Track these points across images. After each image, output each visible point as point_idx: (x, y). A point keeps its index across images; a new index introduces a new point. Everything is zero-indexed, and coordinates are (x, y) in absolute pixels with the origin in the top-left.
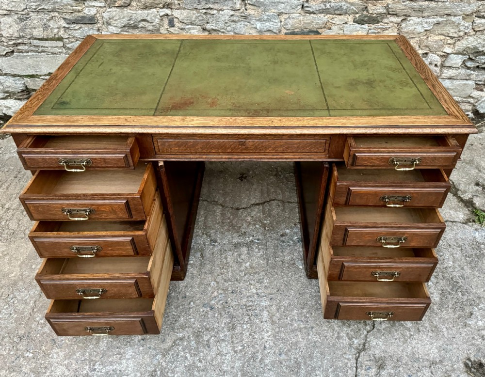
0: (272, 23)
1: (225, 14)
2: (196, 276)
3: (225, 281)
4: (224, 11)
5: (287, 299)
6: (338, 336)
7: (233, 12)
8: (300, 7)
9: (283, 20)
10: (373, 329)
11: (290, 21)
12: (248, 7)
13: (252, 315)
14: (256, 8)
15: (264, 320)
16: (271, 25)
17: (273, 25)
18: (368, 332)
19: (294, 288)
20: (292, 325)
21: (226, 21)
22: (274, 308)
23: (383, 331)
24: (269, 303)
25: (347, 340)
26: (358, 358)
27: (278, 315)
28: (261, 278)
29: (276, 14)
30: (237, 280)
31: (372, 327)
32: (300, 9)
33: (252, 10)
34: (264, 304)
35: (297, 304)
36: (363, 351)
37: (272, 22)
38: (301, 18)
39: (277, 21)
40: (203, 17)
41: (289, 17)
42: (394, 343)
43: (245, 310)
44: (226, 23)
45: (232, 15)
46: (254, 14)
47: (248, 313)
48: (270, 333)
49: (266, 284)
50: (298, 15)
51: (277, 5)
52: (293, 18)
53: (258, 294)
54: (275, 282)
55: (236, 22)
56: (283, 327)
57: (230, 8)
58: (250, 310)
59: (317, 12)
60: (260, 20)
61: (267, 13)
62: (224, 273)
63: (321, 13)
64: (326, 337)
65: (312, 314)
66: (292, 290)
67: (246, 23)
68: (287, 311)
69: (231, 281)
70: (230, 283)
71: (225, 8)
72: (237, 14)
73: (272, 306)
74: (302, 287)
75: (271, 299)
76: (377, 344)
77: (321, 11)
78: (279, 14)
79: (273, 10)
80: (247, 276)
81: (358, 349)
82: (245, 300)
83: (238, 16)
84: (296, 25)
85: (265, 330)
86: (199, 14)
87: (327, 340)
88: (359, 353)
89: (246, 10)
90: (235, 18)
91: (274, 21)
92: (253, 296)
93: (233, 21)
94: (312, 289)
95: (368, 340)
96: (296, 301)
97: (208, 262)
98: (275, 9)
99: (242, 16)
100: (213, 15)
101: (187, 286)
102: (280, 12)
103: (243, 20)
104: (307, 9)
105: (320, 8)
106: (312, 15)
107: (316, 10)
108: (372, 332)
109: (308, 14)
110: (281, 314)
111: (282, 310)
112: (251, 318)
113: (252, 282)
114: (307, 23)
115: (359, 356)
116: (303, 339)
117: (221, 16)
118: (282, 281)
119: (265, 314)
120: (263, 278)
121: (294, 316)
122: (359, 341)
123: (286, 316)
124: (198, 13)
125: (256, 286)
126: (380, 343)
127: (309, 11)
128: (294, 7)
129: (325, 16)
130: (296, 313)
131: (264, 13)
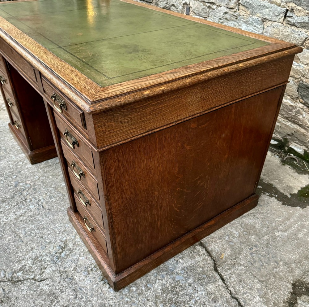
0: (255, 28)
1: (221, 11)
2: (39, 168)
3: (42, 182)
4: (221, 7)
5: (43, 217)
6: (20, 260)
7: (228, 9)
8: (282, 15)
9: (265, 27)
10: (38, 281)
11: (270, 29)
12: (241, 7)
13: (19, 206)
14: (246, 9)
15: (16, 213)
16: (253, 29)
17: (255, 29)
18: (33, 279)
19: (55, 217)
20: (19, 229)
21: (221, 17)
22: (31, 214)
23: (39, 290)
24: (33, 210)
25: (19, 267)
26: (2, 281)
27: (25, 218)
28: (56, 196)
29: (260, 19)
30: (46, 186)
31: (40, 280)
32: (283, 18)
33: (243, 11)
34: (31, 207)
35: (41, 225)
36: (12, 283)
37: (255, 26)
38: (281, 28)
39: (259, 26)
40: (206, 10)
41: (271, 25)
42: (29, 303)
43: (22, 201)
44: (220, 19)
45: (226, 13)
46: (243, 16)
47: (19, 203)
48: (7, 221)
49: (51, 201)
50: (280, 24)
51: (262, 10)
52: (273, 27)
53: (39, 201)
54: (56, 205)
55: (228, 20)
56: (15, 225)
57: (225, 6)
58: (23, 203)
59: (298, 25)
60: (246, 22)
61: (254, 17)
62: (49, 178)
63: (303, 27)
64: (17, 253)
65: (36, 236)
66: (53, 216)
67: (236, 23)
68: (32, 221)
69: (43, 184)
70: (42, 184)
71: (222, 4)
72: (230, 12)
73: (32, 212)
74: (59, 220)
75: (38, 209)
76: (23, 289)
77: (304, 25)
78: (264, 20)
79: (259, 15)
80: (52, 189)
81: (12, 278)
82: (30, 197)
83: (230, 15)
84: (275, 35)
85: (8, 217)
86: (204, 7)
87: (14, 255)
88: (9, 281)
89: (239, 10)
90: (228, 16)
91: (256, 25)
92: (36, 199)
93: (226, 19)
94: (61, 226)
95: (25, 282)
96: (43, 223)
97: (54, 167)
98: (260, 13)
99: (234, 15)
100: (214, 9)
101: (28, 168)
102: (264, 17)
103: (234, 19)
104: (289, 19)
105: (302, 21)
106: (293, 28)
107: (298, 23)
108: (34, 281)
109: (289, 26)
110: (26, 219)
111: (31, 218)
112: (16, 206)
113: (48, 194)
114: (286, 35)
115: (5, 281)
116: (9, 240)
117: (218, 11)
118: (59, 208)
119: (22, 211)
120: (55, 197)
121: (28, 227)
122: (21, 276)
123: (26, 223)
124: (204, 5)
125: (46, 197)
126: (25, 292)
127: (290, 22)
128: (276, 14)
129: (306, 32)
130: (32, 227)
131: (251, 16)
